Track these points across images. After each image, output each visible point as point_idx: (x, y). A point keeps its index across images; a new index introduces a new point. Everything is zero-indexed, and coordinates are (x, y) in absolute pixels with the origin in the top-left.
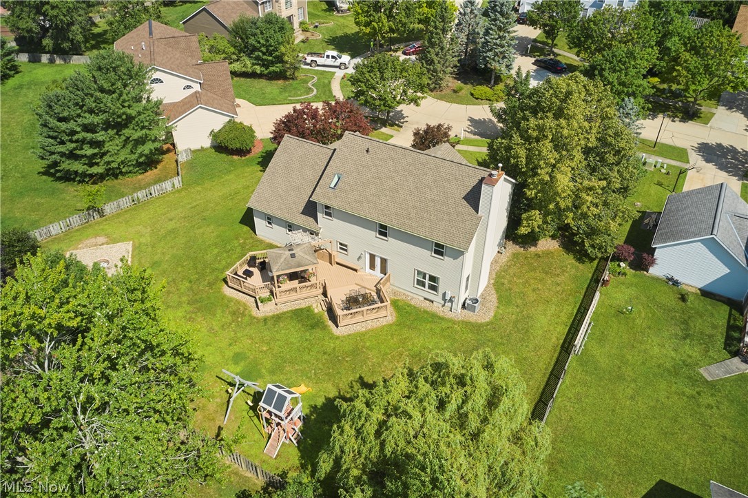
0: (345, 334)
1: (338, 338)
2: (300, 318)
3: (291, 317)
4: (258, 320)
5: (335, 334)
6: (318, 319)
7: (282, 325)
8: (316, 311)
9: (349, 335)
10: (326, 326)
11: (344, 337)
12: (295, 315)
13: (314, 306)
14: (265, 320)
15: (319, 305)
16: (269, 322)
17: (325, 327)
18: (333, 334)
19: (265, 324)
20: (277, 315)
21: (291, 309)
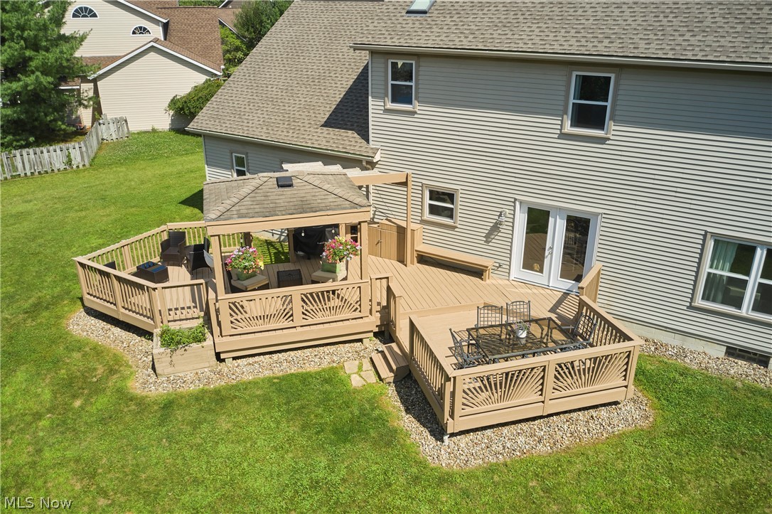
0: (475, 463)
1: (444, 480)
2: (296, 405)
3: (266, 401)
4: (142, 404)
5: (433, 463)
6: (362, 409)
7: (224, 424)
8: (356, 382)
9: (491, 470)
10: (394, 433)
11: (471, 475)
12: (280, 390)
13: (351, 367)
14: (168, 406)
15: (367, 365)
16: (179, 414)
17: (389, 438)
18: (421, 464)
19: (163, 421)
20: (217, 392)
21: (268, 373)
